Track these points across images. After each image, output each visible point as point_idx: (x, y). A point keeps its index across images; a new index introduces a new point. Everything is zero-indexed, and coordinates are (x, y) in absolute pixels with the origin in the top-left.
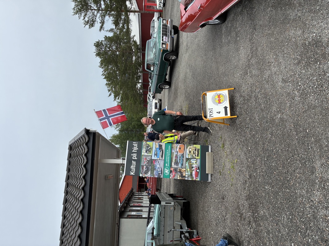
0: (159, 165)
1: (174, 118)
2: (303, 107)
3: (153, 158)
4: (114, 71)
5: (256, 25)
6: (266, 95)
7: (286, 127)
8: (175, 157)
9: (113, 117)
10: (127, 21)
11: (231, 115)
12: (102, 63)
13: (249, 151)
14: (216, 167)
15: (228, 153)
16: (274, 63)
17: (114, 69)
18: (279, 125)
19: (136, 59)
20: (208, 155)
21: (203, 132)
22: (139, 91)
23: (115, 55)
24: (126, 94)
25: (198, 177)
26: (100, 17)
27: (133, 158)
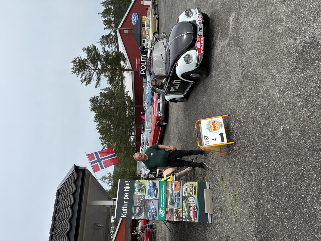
0: (153, 206)
1: (168, 153)
2: (308, 110)
3: (147, 198)
4: (109, 125)
5: (245, 49)
6: (263, 111)
7: (291, 138)
8: (171, 196)
9: (105, 160)
10: (122, 78)
11: (228, 142)
12: (96, 117)
13: (252, 176)
14: (216, 204)
15: (228, 186)
16: (267, 79)
17: (109, 122)
18: (283, 138)
19: (129, 113)
20: (206, 192)
21: (199, 167)
22: (132, 143)
23: (109, 109)
24: (119, 147)
25: (197, 218)
26: (97, 75)
27: (125, 199)
